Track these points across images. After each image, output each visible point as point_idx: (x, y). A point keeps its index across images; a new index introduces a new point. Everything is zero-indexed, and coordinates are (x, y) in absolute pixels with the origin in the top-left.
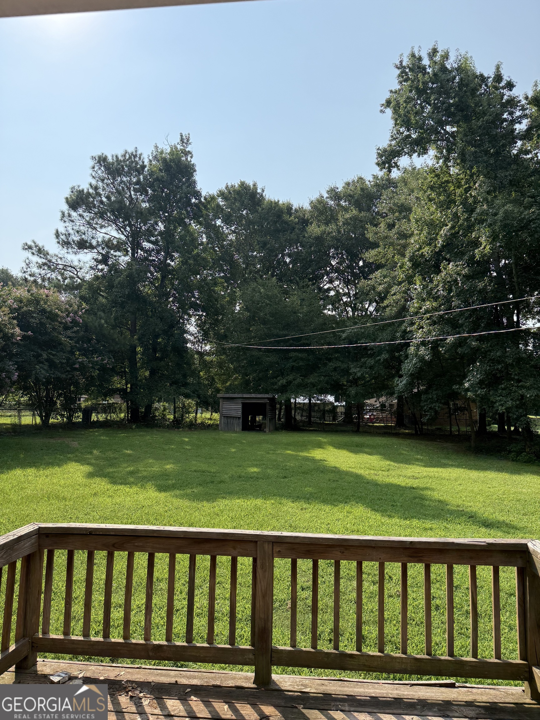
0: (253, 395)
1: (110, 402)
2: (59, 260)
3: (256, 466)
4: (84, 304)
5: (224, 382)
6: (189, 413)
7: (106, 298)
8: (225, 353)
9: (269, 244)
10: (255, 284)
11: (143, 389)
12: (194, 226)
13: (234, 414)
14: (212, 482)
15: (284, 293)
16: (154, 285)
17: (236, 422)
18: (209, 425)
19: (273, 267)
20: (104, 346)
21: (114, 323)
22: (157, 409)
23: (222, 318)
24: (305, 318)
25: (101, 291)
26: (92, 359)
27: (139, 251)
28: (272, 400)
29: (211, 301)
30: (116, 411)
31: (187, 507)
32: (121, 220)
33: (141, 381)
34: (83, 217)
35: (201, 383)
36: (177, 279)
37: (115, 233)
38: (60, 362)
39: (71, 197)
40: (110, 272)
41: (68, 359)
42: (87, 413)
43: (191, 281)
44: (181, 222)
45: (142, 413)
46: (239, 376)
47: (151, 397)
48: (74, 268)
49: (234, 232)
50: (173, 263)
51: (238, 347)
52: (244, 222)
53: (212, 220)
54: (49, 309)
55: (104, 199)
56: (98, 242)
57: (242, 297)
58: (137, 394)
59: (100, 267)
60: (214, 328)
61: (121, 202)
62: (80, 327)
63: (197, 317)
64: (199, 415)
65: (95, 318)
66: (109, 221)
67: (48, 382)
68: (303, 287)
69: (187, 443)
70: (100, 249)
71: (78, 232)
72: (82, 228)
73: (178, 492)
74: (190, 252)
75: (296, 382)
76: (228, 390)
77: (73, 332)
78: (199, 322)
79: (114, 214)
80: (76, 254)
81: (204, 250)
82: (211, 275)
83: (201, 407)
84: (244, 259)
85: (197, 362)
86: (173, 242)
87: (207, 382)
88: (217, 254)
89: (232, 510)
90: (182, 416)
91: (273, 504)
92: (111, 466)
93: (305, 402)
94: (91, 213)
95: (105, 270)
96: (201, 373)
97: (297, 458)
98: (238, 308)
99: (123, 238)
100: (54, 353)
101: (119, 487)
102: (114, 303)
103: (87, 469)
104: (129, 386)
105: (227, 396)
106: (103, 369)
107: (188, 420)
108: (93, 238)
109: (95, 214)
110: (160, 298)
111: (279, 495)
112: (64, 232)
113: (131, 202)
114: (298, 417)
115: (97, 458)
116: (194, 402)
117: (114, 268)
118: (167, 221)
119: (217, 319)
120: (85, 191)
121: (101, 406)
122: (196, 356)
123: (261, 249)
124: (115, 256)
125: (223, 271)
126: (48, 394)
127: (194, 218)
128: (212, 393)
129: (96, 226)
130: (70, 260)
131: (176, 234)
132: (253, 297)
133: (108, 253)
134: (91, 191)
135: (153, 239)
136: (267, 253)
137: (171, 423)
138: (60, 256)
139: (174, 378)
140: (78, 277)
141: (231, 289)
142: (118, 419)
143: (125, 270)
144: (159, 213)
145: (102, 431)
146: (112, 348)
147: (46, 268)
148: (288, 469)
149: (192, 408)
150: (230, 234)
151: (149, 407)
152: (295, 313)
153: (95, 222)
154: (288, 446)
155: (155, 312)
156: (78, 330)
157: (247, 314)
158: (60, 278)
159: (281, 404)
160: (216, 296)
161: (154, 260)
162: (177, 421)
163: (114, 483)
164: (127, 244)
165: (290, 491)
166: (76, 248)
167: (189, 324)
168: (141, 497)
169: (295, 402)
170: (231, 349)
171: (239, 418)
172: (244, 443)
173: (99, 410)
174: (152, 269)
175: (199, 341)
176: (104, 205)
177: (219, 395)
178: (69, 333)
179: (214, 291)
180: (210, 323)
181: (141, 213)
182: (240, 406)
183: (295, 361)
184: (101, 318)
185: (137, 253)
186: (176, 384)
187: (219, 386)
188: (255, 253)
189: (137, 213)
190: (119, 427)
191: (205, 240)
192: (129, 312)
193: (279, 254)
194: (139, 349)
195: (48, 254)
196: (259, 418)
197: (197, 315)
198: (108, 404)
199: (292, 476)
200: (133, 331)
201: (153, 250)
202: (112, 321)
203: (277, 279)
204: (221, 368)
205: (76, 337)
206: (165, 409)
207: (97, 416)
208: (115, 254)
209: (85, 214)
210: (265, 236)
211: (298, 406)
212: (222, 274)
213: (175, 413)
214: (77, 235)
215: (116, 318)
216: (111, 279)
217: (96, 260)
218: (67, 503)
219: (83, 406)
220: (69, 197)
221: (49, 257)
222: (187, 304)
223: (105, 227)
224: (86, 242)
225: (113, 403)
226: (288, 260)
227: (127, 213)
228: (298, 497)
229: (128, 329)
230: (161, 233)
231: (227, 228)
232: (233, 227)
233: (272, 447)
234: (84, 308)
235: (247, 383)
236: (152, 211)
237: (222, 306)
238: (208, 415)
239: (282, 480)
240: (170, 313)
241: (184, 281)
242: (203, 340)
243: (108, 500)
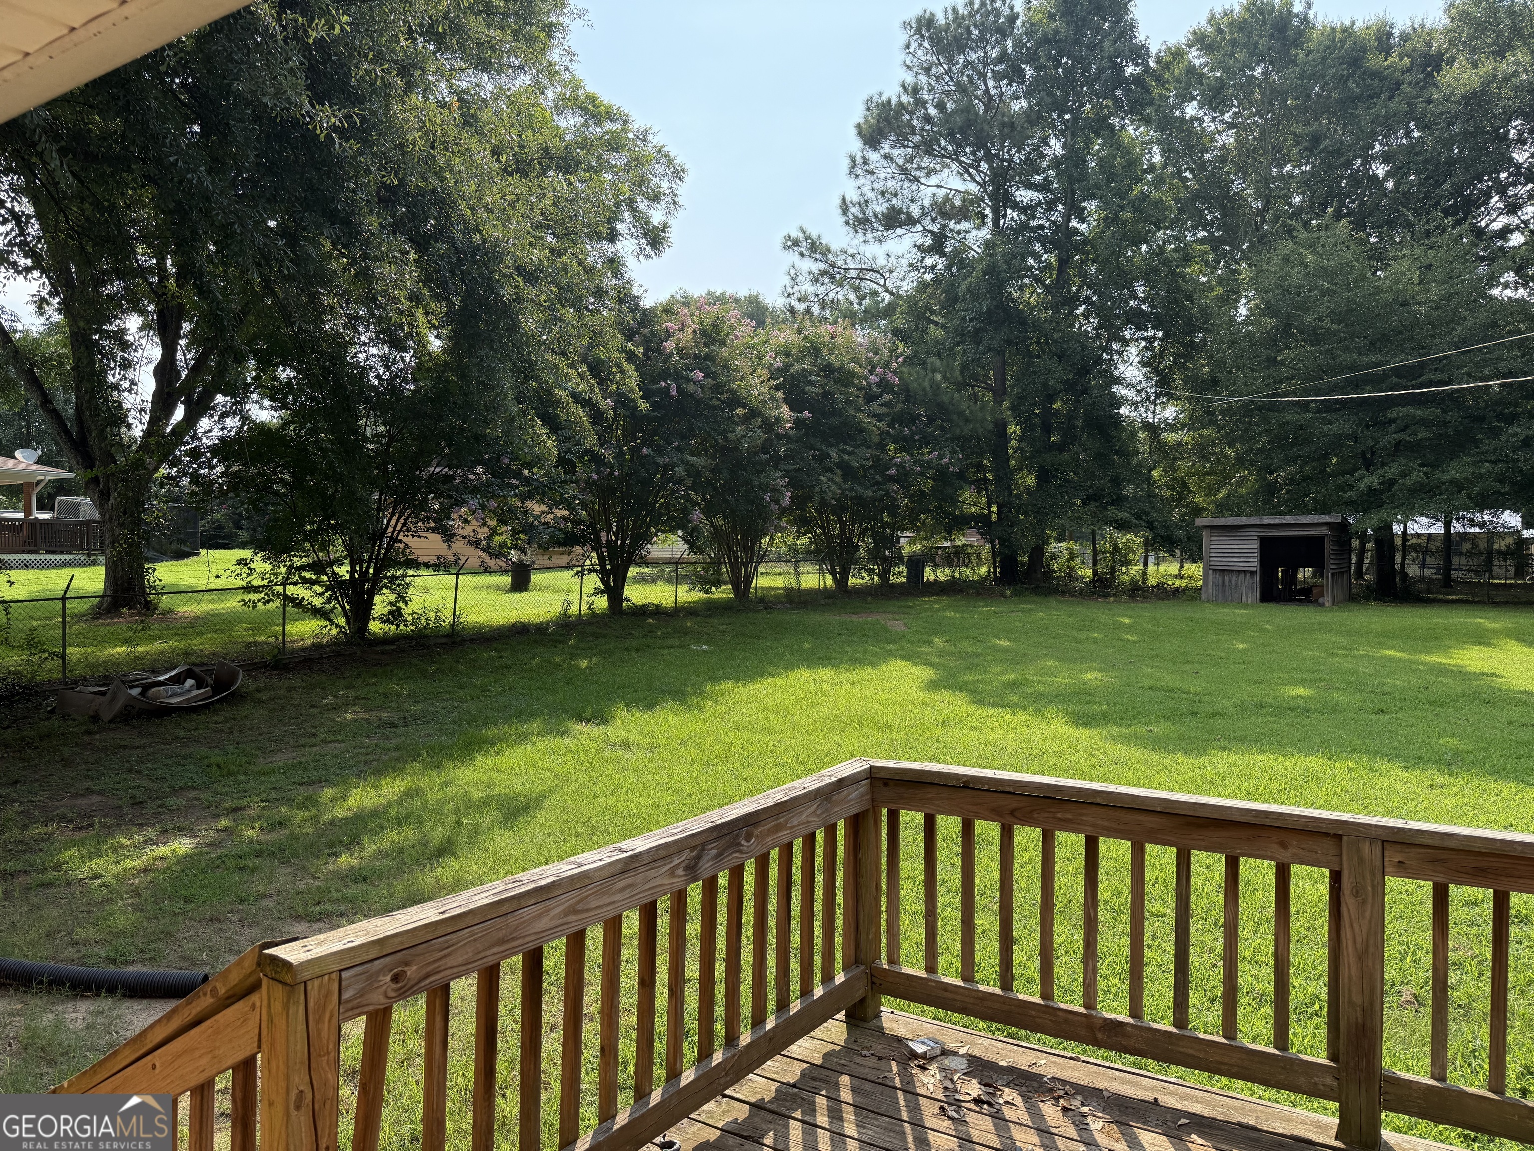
0: (1289, 519)
1: (958, 543)
2: (849, 259)
3: (1302, 683)
4: (901, 346)
5: (1211, 490)
6: (1127, 563)
7: (943, 326)
8: (1213, 422)
9: (1326, 137)
10: (1290, 244)
11: (1025, 513)
12: (1132, 131)
13: (1238, 563)
14: (1194, 714)
15: (1370, 258)
16: (1043, 284)
17: (1244, 582)
18: (1177, 589)
19: (1340, 194)
20: (942, 428)
21: (960, 379)
22: (1054, 556)
23: (1204, 340)
24: (1435, 314)
25: (933, 312)
26: (919, 457)
27: (1009, 211)
28: (1342, 528)
29: (1176, 301)
30: (970, 561)
31: (1138, 762)
32: (968, 150)
33: (1018, 496)
34: (892, 159)
35: (1155, 496)
36: (1094, 261)
37: (957, 183)
38: (863, 466)
39: (867, 121)
40: (950, 270)
41: (877, 460)
42: (916, 565)
43: (1130, 260)
44: (1100, 126)
45: (1023, 563)
46: (1250, 474)
47: (1043, 530)
48: (878, 272)
49: (1231, 126)
50: (1085, 226)
51: (1246, 405)
52: (1257, 96)
53: (1174, 107)
54: (837, 364)
55: (933, 112)
56: (923, 208)
57: (1254, 281)
58: (1011, 526)
59: (929, 261)
60: (1183, 366)
61: (969, 109)
62: (894, 392)
63: (1143, 344)
64: (1151, 568)
65: (922, 372)
66: (943, 156)
67: (840, 508)
68: (1428, 234)
69: (1129, 628)
70: (927, 222)
71: (883, 193)
72: (890, 184)
73: (1115, 730)
74: (1122, 195)
75: (1408, 481)
76: (1222, 507)
77: (881, 405)
78: (1149, 354)
79: (953, 140)
80: (881, 241)
81: (1159, 182)
82: (1176, 238)
83: (1156, 550)
84: (1257, 189)
85: (1143, 448)
86: (1084, 177)
87: (1169, 493)
88: (1187, 188)
89: (1249, 777)
90: (1113, 570)
91: (1351, 770)
92: (970, 668)
93: (1432, 530)
94: (908, 147)
95: (940, 267)
96: (1155, 473)
97: (1414, 667)
98: (1243, 311)
99: (973, 188)
100: (850, 449)
101: (991, 711)
102: (961, 335)
103: (927, 673)
104: (994, 508)
105: (1221, 521)
106: (942, 475)
107: (1125, 578)
108: (912, 201)
109: (916, 147)
110: (1056, 311)
111: (1367, 752)
112: (856, 199)
113: (987, 108)
114: (1413, 570)
115: (941, 654)
116: (1138, 540)
117: (958, 259)
118: (1069, 132)
119: (1192, 344)
120: (894, 102)
121: (940, 552)
122: (1141, 435)
123: (1306, 153)
124: (959, 233)
125: (1206, 225)
126: (842, 529)
127: (1131, 112)
128: (1183, 516)
129: (918, 174)
130: (870, 257)
131: (1088, 158)
132: (1283, 278)
133: (944, 227)
134: (905, 99)
135: (1038, 179)
136: (1323, 161)
137: (1086, 584)
138: (851, 251)
139: (1090, 487)
140: (887, 290)
141: (1226, 267)
142: (976, 578)
143: (981, 259)
144: (1050, 116)
145: (945, 600)
146: (958, 431)
147: (827, 280)
148: (1389, 693)
149: (1134, 552)
150: (1219, 133)
151: (1038, 552)
152: (1404, 304)
153: (915, 166)
154: (1385, 638)
155: (1047, 343)
156: (891, 400)
157: (1269, 322)
158: (852, 297)
159: (1363, 537)
160: (1190, 287)
161: (1041, 227)
162: (1100, 580)
163: (980, 702)
164: (983, 201)
165: (1396, 744)
166: (881, 228)
167: (1124, 361)
168: (1037, 734)
169: (1404, 532)
170: (1228, 411)
171: (1253, 573)
172: (1268, 631)
173: (938, 559)
174: (1037, 247)
175: (1148, 398)
176: (934, 125)
177: (1199, 522)
178: (875, 407)
179: (1183, 276)
180: (1174, 354)
181: (1012, 125)
182: (1256, 545)
183: (1403, 430)
184: (934, 371)
185: (1004, 216)
186: (1095, 500)
187: (1198, 499)
188: (1288, 168)
189: (1003, 125)
190: (978, 594)
191: (1157, 159)
192: (990, 350)
193: (1356, 158)
194: (1013, 429)
195: (829, 251)
196: (1304, 574)
197: (1144, 339)
198: (955, 546)
199: (1401, 709)
200: (1000, 393)
201: (1039, 204)
202: (957, 373)
203: (1351, 223)
204: (1203, 457)
205: (888, 414)
206: (1072, 557)
207: (934, 571)
208: (958, 227)
209: (895, 153)
210: (1316, 119)
211: (1414, 541)
212: (1202, 234)
213: (1095, 563)
214: (881, 200)
215: (964, 368)
216: (953, 285)
217: (921, 248)
218: (894, 736)
219: (905, 552)
220: (862, 121)
221: (830, 256)
222: (1118, 316)
223: (936, 172)
224: (900, 212)
225: (964, 545)
226: (1380, 170)
227: (982, 130)
228: (1420, 758)
229: (989, 388)
230: (1056, 162)
231: (1214, 120)
232: (1230, 114)
233: (1343, 641)
234: (902, 354)
235: (1271, 489)
236: (1034, 116)
237: (1203, 310)
238: (1173, 568)
239: (1374, 717)
240: (1079, 342)
241: (1111, 263)
242: (1158, 396)
243: (971, 734)
